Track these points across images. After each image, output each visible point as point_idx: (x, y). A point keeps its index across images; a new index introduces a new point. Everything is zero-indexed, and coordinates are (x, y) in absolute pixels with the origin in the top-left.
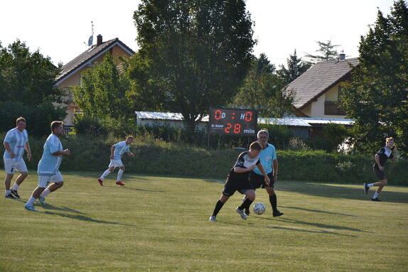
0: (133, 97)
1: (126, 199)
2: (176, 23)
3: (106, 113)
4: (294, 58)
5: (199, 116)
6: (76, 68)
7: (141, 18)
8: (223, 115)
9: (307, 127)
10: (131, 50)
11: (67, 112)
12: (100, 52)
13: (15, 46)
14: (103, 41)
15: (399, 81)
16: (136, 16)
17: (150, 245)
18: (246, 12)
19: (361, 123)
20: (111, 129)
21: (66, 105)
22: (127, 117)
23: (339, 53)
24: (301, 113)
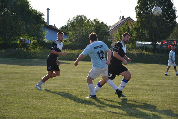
0: (135, 37)
1: (133, 71)
2: (149, 11)
5: (157, 43)
6: (115, 27)
7: (137, 9)
8: (166, 42)
10: (134, 21)
11: (112, 42)
12: (123, 21)
13: (95, 20)
14: (125, 18)
16: (135, 9)
17: (141, 87)
18: (174, 7)
21: (112, 40)
22: (133, 43)
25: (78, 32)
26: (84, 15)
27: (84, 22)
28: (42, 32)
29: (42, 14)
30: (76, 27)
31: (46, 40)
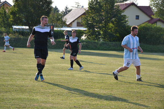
0: (12, 21)
1: (9, 56)
3: (2, 26)
4: (66, 7)
9: (71, 31)
10: (10, 5)
14: (1, 2)
15: (101, 15)
17: (17, 72)
19: (89, 29)
20: (4, 32)
22: (10, 28)
23: (82, 6)
24: (69, 26)
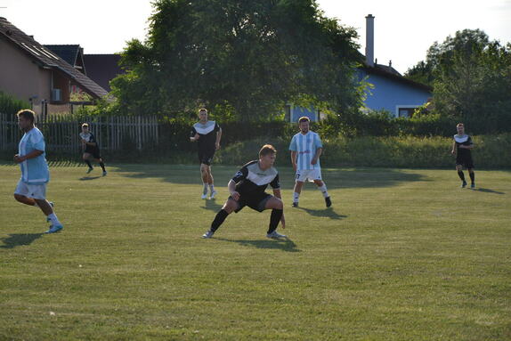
25: (462, 82)
26: (481, 30)
27: (480, 52)
28: (352, 86)
29: (353, 33)
30: (456, 68)
31: (366, 109)
